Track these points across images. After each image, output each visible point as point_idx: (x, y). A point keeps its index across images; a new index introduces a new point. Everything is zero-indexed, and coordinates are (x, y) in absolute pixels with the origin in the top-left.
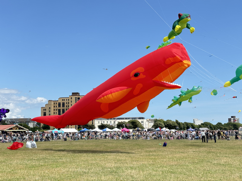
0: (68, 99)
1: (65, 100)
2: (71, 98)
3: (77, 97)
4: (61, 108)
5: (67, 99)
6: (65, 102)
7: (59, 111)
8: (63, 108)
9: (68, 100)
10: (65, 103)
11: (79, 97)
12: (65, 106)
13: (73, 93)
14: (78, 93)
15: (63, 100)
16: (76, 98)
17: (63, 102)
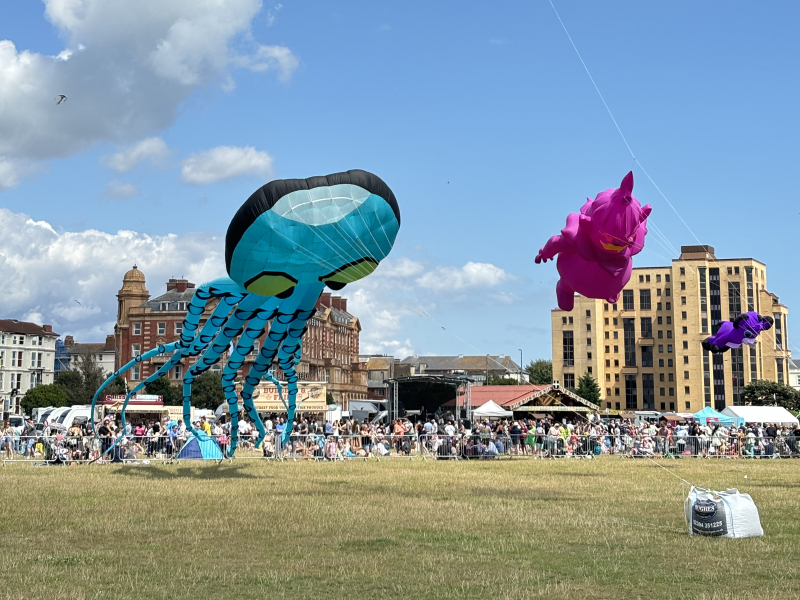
0: (663, 273)
1: (653, 278)
2: (683, 271)
3: (708, 265)
4: (637, 314)
5: (658, 276)
6: (653, 286)
7: (628, 324)
8: (645, 314)
9: (663, 278)
10: (654, 293)
11: (715, 265)
12: (654, 305)
13: (685, 250)
14: (706, 247)
15: (641, 277)
16: (702, 270)
17: (645, 286)
